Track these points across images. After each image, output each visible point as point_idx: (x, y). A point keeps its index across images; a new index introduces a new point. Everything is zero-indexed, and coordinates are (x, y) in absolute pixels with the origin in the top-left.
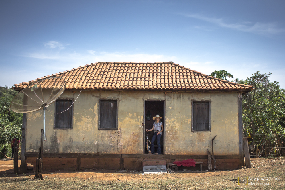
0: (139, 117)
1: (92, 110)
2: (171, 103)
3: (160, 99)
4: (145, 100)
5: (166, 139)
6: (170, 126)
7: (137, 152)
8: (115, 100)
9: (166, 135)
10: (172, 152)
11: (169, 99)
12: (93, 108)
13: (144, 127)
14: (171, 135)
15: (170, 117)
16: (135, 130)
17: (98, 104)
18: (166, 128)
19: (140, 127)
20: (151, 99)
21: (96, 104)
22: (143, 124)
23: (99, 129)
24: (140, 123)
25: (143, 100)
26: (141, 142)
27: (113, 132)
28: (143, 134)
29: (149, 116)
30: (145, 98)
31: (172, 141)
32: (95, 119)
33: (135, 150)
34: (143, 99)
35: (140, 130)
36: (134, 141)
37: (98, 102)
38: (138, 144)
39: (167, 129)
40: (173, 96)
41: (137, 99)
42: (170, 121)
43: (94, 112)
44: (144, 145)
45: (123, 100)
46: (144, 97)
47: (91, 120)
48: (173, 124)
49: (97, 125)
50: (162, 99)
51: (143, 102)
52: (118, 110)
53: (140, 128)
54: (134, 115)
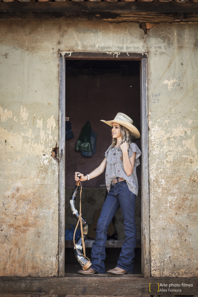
0: (40, 123)
2: (169, 67)
3: (124, 50)
4: (63, 54)
5: (153, 214)
6: (170, 158)
7: (33, 268)
9: (152, 197)
10: (177, 264)
11: (163, 50)
13: (59, 162)
14: (173, 194)
15: (167, 121)
16: (22, 177)
18: (153, 166)
19: (46, 162)
20: (89, 49)
22: (55, 150)
24: (46, 147)
25: (55, 55)
26: (51, 226)
28: (56, 191)
29: (90, 142)
30: (62, 47)
31: (177, 218)
33: (23, 259)
34: (56, 50)
35: (43, 176)
36: (21, 223)
38: (38, 234)
39: (157, 169)
40: (179, 35)
41: (31, 49)
42: (168, 139)
44: (63, 238)
46: (59, 43)
48: (180, 149)
50: (132, 50)
51: (57, 62)
53: (44, 170)
54: (20, 117)
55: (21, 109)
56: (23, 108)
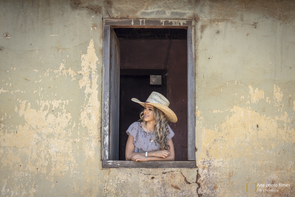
1: (71, 72)
8: (182, 23)
12: (77, 65)
16: (277, 168)
17: (100, 45)
21: (91, 45)
23: (105, 166)
27: (173, 176)
32: (83, 115)
37: (98, 33)
41: (284, 18)
43: (82, 84)
45: (221, 26)
47: (64, 119)
49: (95, 144)
52: (195, 75)
54: (274, 98)
55: (275, 88)
56: (276, 87)
